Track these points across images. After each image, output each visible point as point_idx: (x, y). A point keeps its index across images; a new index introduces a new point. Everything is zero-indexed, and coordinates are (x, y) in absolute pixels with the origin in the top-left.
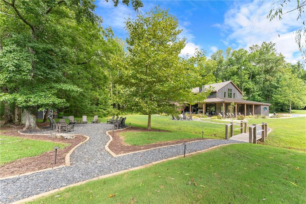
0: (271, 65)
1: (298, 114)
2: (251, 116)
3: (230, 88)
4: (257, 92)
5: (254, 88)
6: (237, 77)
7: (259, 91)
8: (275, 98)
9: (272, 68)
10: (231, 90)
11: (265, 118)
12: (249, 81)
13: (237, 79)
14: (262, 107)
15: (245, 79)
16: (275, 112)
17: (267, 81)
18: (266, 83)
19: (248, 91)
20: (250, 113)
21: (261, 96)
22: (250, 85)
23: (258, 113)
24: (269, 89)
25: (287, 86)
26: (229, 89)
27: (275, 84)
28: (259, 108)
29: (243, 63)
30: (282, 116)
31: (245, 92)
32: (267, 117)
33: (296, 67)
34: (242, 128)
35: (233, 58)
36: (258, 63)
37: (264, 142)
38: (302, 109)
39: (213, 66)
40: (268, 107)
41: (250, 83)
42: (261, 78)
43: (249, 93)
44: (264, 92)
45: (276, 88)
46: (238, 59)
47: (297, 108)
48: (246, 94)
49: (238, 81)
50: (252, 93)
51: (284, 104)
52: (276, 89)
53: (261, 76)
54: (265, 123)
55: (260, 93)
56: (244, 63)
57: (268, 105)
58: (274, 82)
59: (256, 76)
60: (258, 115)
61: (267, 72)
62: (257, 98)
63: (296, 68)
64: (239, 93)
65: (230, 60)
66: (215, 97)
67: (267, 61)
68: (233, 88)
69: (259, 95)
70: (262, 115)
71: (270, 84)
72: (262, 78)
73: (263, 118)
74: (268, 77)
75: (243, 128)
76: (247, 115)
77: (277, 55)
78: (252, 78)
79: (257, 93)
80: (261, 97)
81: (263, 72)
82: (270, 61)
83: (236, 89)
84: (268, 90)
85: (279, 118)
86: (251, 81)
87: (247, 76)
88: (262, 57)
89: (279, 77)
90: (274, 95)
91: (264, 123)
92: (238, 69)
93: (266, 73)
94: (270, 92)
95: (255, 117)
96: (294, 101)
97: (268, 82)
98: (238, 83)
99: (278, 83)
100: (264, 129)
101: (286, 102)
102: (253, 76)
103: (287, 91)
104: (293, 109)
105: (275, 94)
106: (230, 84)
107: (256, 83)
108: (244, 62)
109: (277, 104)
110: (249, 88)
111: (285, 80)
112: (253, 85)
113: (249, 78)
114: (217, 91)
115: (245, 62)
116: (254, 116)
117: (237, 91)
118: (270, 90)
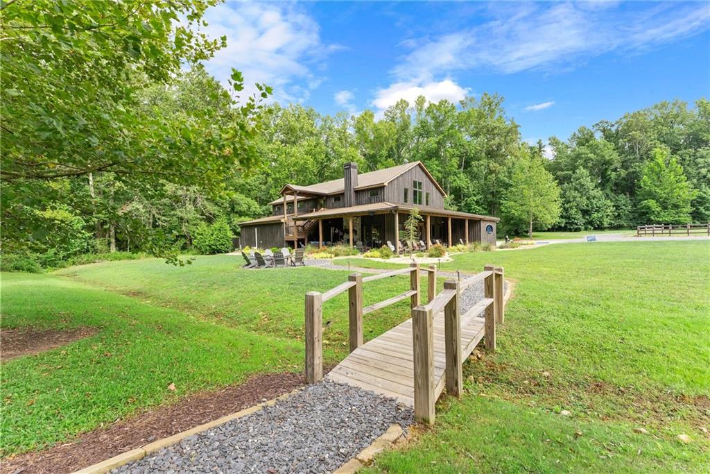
0: (497, 140)
1: (543, 239)
2: (460, 246)
3: (417, 180)
4: (475, 195)
5: (468, 188)
6: (437, 162)
7: (477, 194)
8: (506, 208)
9: (499, 146)
10: (420, 184)
11: (490, 250)
12: (459, 173)
13: (437, 166)
14: (484, 225)
15: (452, 166)
16: (507, 237)
17: (491, 172)
18: (489, 176)
19: (458, 194)
20: (461, 240)
21: (482, 204)
22: (462, 181)
23: (475, 238)
24: (495, 191)
25: (526, 182)
26: (415, 182)
27: (505, 178)
28: (477, 228)
29: (448, 131)
30: (522, 244)
31: (453, 196)
32: (493, 248)
33: (537, 150)
34: (414, 292)
35: (429, 119)
36: (477, 135)
37: (493, 352)
38: (549, 230)
39: (387, 134)
40: (494, 226)
41: (462, 176)
42: (480, 165)
43: (460, 198)
44: (486, 197)
45: (507, 186)
46: (439, 124)
47: (541, 228)
48: (455, 199)
49: (439, 171)
50: (466, 199)
51: (520, 219)
52: (506, 189)
53: (481, 162)
54: (495, 266)
55: (480, 199)
56: (450, 131)
57: (494, 221)
58: (503, 175)
59: (473, 163)
60: (477, 243)
61: (491, 154)
62: (474, 209)
63: (536, 152)
64: (439, 194)
65: (423, 124)
66: (381, 202)
67: (491, 132)
68: (425, 180)
69: (477, 202)
70: (484, 244)
71: (497, 179)
72: (483, 167)
73: (486, 250)
74: (493, 165)
75: (418, 291)
76: (452, 245)
77: (508, 123)
78: (465, 168)
79: (475, 199)
80: (483, 208)
81: (483, 154)
82: (496, 131)
83: (431, 184)
84: (493, 192)
85: (516, 249)
86: (464, 172)
87: (455, 161)
88: (482, 123)
89: (511, 165)
90: (504, 202)
91: (490, 269)
92: (438, 143)
93: (489, 156)
94: (498, 196)
95: (470, 248)
96: (538, 213)
97: (494, 175)
98: (440, 175)
99: (510, 177)
100: (492, 297)
101: (524, 216)
102: (466, 163)
103: (526, 192)
104: (535, 230)
105: (506, 200)
106: (418, 168)
107: (474, 177)
108: (449, 129)
109: (508, 220)
110: (460, 188)
111: (522, 170)
112: (466, 182)
113: (459, 167)
114: (386, 184)
115: (452, 129)
116: (469, 245)
117: (434, 188)
118: (497, 191)
